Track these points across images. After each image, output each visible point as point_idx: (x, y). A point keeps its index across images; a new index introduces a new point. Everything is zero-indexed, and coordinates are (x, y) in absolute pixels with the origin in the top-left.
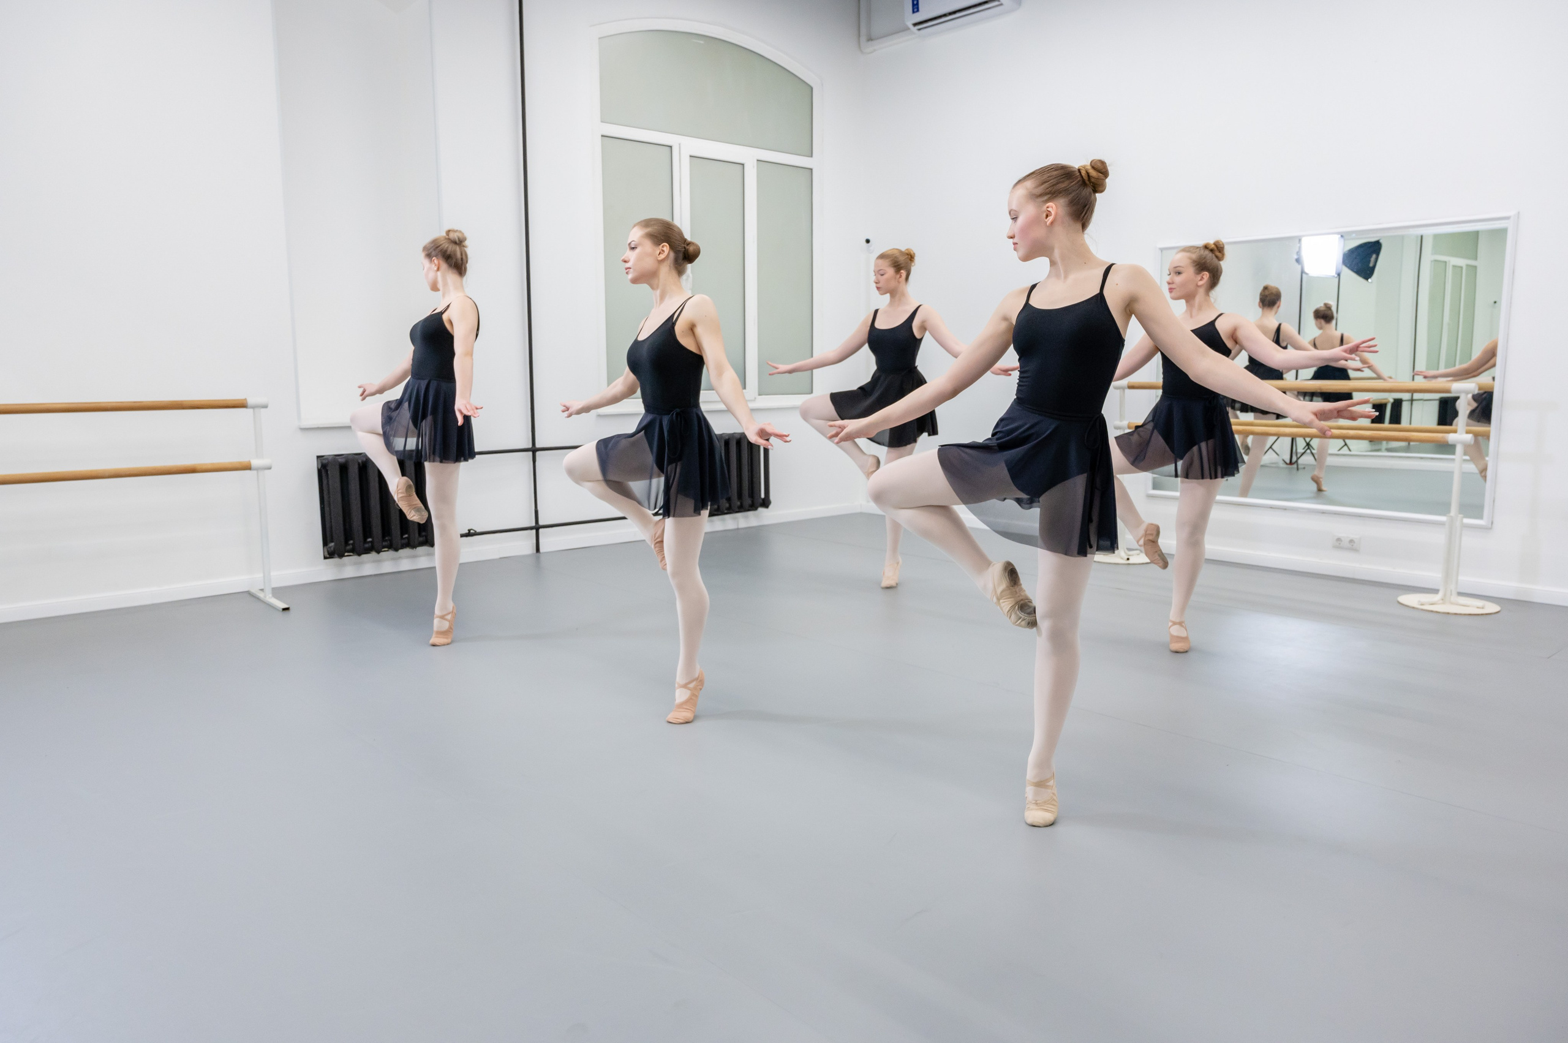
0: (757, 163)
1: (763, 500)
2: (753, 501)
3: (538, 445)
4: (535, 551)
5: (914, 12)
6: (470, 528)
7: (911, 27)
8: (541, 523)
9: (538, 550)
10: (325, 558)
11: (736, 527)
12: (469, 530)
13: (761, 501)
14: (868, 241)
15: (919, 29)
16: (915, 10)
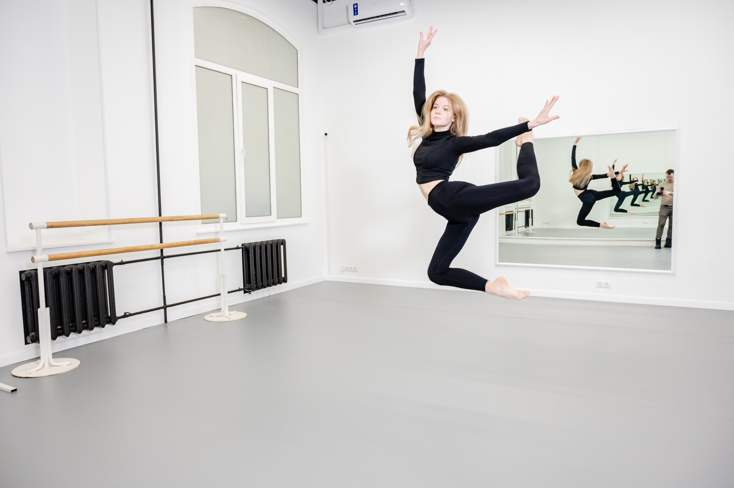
0: (274, 89)
1: (284, 278)
2: (279, 279)
3: (165, 254)
4: (164, 322)
5: (354, 15)
6: (126, 312)
7: (352, 22)
8: (168, 303)
9: (166, 321)
10: (26, 343)
11: (269, 295)
12: (125, 313)
13: (282, 279)
14: (326, 134)
15: (356, 24)
16: (356, 14)
